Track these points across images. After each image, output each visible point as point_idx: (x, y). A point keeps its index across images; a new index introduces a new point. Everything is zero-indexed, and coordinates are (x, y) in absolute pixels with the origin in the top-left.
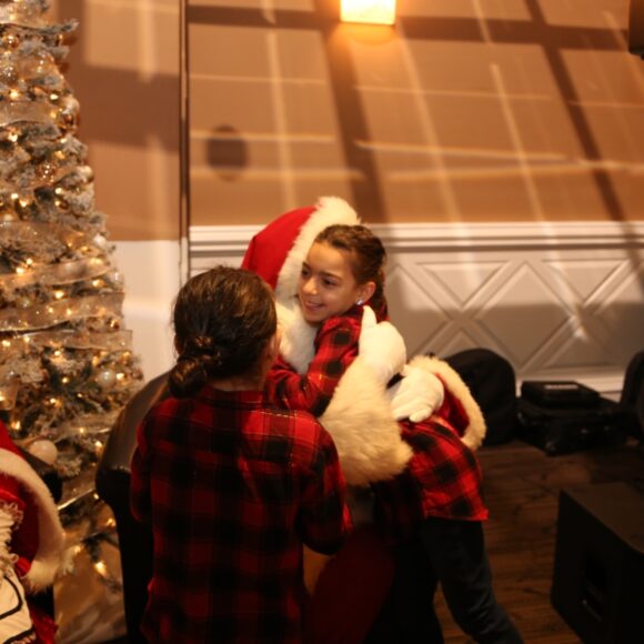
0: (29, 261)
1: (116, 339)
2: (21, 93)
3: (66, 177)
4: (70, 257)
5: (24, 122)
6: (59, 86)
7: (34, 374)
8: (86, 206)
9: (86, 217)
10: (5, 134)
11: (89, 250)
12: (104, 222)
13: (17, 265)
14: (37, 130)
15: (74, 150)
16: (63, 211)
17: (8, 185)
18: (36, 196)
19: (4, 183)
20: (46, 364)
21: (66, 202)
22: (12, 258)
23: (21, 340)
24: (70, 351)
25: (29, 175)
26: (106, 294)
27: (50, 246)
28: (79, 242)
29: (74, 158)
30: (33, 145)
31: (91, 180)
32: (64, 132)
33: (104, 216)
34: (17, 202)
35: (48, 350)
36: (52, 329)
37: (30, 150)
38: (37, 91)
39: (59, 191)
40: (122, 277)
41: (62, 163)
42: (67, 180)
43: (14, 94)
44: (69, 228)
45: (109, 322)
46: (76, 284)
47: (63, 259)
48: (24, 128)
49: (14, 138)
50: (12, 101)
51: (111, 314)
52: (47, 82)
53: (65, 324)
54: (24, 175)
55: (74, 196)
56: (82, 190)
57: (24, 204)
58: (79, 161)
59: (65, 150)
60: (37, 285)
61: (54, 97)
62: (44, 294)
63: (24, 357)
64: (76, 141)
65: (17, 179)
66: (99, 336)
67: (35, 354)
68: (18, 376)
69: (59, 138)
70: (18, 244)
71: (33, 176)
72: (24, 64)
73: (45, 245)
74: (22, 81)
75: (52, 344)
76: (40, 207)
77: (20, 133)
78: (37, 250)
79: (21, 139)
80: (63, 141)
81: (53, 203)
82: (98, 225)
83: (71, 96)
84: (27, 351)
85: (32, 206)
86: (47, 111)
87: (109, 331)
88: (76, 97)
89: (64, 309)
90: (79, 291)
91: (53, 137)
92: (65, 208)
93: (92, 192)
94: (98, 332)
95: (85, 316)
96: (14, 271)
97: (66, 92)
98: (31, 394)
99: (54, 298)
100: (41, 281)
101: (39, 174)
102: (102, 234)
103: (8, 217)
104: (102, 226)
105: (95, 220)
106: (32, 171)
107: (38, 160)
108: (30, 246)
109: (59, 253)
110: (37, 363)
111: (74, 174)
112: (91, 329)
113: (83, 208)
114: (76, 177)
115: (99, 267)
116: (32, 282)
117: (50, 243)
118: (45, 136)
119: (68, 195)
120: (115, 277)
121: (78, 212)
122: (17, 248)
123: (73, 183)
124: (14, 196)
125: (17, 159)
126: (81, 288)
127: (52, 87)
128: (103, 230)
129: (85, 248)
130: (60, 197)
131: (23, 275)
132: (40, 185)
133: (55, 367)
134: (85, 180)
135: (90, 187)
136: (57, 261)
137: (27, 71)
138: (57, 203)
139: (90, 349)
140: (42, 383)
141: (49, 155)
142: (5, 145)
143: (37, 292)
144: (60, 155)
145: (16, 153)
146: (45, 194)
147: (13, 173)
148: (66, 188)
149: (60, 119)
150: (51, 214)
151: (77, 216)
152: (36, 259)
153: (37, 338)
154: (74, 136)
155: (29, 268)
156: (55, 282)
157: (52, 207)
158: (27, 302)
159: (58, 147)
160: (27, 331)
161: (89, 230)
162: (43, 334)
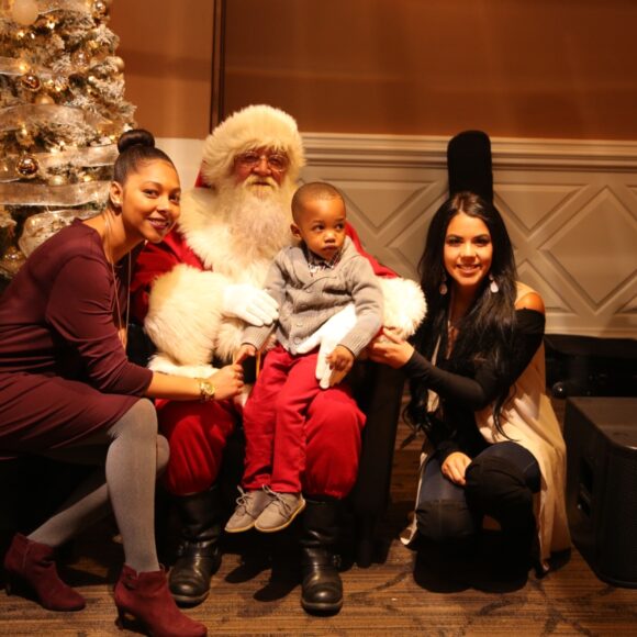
0: (62, 143)
3: (98, 66)
4: (99, 142)
5: (61, 11)
8: (117, 95)
9: (117, 106)
10: (43, 21)
12: (132, 113)
13: (51, 146)
14: (73, 19)
15: (107, 41)
16: (94, 99)
17: (47, 70)
18: (71, 83)
19: (40, 68)
21: (98, 90)
22: (46, 139)
23: (52, 215)
25: (66, 61)
27: (81, 131)
28: (108, 130)
29: (107, 48)
30: (68, 33)
31: (121, 70)
32: (98, 22)
33: (134, 107)
34: (52, 87)
36: (79, 208)
37: (65, 38)
39: (91, 79)
41: (95, 53)
42: (100, 69)
44: (99, 116)
46: (104, 168)
47: (94, 143)
48: (61, 16)
49: (52, 26)
53: (92, 204)
54: (61, 61)
55: (105, 84)
56: (113, 80)
57: (59, 90)
58: (110, 52)
59: (98, 39)
60: (70, 165)
62: (74, 174)
63: (54, 230)
64: (108, 31)
65: (55, 66)
69: (93, 28)
70: (53, 125)
71: (68, 64)
73: (77, 130)
76: (74, 92)
77: (57, 21)
78: (69, 133)
79: (58, 27)
80: (96, 30)
81: (86, 91)
82: (126, 115)
84: (56, 226)
85: (67, 92)
89: (91, 191)
90: (105, 174)
91: (89, 27)
92: (96, 96)
93: (123, 82)
96: (48, 151)
99: (82, 181)
100: (73, 163)
101: (74, 62)
102: (130, 124)
103: (45, 101)
104: (130, 116)
105: (123, 110)
106: (68, 58)
107: (72, 49)
108: (63, 130)
109: (91, 137)
111: (106, 63)
113: (113, 97)
114: (107, 67)
116: (66, 162)
117: (81, 127)
118: (81, 25)
119: (100, 83)
121: (108, 100)
122: (51, 130)
123: (104, 72)
124: (51, 81)
125: (53, 45)
126: (109, 173)
128: (132, 121)
129: (113, 137)
130: (93, 85)
131: (55, 157)
132: (74, 72)
134: (116, 70)
136: (88, 145)
138: (89, 91)
141: (83, 43)
142: (42, 32)
143: (68, 172)
144: (93, 44)
145: (53, 40)
146: (78, 81)
147: (51, 59)
148: (99, 78)
149: (95, 10)
150: (84, 101)
151: (108, 105)
152: (68, 142)
153: (66, 215)
154: (107, 26)
155: (62, 149)
156: (85, 164)
157: (84, 93)
158: (58, 180)
159: (92, 37)
160: (57, 208)
161: (118, 119)
162: (71, 211)
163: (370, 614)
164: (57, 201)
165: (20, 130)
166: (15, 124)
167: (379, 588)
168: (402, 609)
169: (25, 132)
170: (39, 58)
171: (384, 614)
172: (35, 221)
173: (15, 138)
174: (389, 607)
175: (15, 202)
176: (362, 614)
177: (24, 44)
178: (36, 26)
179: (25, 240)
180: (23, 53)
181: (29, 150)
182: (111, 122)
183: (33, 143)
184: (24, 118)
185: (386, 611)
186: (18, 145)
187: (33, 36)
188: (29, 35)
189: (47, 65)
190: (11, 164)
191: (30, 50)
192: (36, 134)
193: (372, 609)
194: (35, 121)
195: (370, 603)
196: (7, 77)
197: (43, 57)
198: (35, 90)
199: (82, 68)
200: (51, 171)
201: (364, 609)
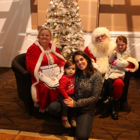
0: (70, 34)
1: (83, 48)
2: (71, 6)
3: (76, 20)
5: (71, 11)
6: (76, 5)
7: (69, 52)
9: (79, 27)
11: (80, 33)
12: (82, 28)
13: (68, 34)
14: (73, 12)
15: (78, 16)
16: (76, 26)
19: (67, 21)
20: (71, 50)
21: (76, 25)
22: (67, 33)
23: (68, 46)
24: (75, 49)
25: (71, 20)
26: (82, 40)
27: (73, 32)
28: (78, 32)
29: (78, 17)
30: (72, 15)
31: (81, 21)
32: (77, 13)
33: (82, 27)
34: (69, 24)
35: (72, 48)
36: (72, 45)
37: (71, 16)
38: (73, 6)
39: (75, 23)
40: (85, 38)
41: (76, 18)
43: (69, 7)
44: (76, 29)
45: (82, 45)
46: (77, 38)
47: (75, 34)
48: (71, 12)
49: (69, 14)
50: (69, 8)
51: (82, 43)
52: (75, 4)
53: (75, 44)
55: (78, 23)
57: (70, 25)
58: (79, 18)
60: (71, 38)
61: (75, 7)
63: (68, 49)
65: (69, 21)
66: (80, 47)
67: (70, 49)
68: (67, 52)
70: (68, 31)
72: (71, 1)
73: (73, 31)
74: (71, 4)
75: (72, 47)
76: (72, 25)
77: (70, 13)
78: (71, 32)
79: (70, 14)
80: (76, 14)
82: (81, 29)
83: (78, 7)
84: (69, 48)
86: (74, 9)
87: (82, 46)
88: (79, 7)
89: (75, 42)
90: (77, 39)
94: (80, 46)
95: (78, 43)
97: (78, 6)
98: (69, 55)
99: (73, 40)
100: (72, 37)
101: (72, 20)
102: (82, 30)
103: (67, 27)
104: (82, 29)
105: (81, 28)
106: (71, 19)
107: (72, 17)
108: (70, 32)
109: (75, 33)
110: (70, 50)
111: (78, 20)
112: (79, 46)
113: (79, 26)
115: (81, 36)
116: (70, 37)
118: (74, 13)
119: (77, 23)
120: (83, 38)
121: (78, 26)
124: (68, 23)
125: (69, 17)
126: (78, 39)
127: (75, 5)
129: (79, 33)
130: (75, 24)
131: (69, 36)
132: (72, 22)
133: (73, 51)
135: (81, 22)
136: (74, 34)
137: (72, 3)
138: (75, 25)
139: (78, 49)
140: (71, 53)
141: (74, 17)
142: (67, 15)
143: (71, 39)
144: (76, 17)
145: (69, 16)
146: (73, 23)
147: (68, 19)
148: (76, 22)
149: (76, 11)
150: (74, 26)
151: (78, 27)
152: (71, 34)
153: (70, 46)
154: (78, 13)
155: (70, 35)
156: (74, 37)
157: (74, 25)
158: (69, 40)
159: (76, 15)
160: (69, 45)
161: (80, 29)
162: (71, 46)
163: (122, 119)
164: (69, 44)
165: (63, 32)
166: (63, 31)
167: (124, 115)
168: (128, 119)
169: (64, 32)
170: (66, 19)
171: (125, 120)
172: (65, 47)
173: (62, 33)
174: (126, 118)
175: (62, 44)
176: (121, 119)
177: (64, 17)
178: (66, 14)
179: (63, 50)
180: (64, 19)
181: (65, 35)
182: (78, 30)
183: (65, 34)
184: (64, 30)
185: (125, 119)
186: (63, 34)
187: (66, 16)
188: (65, 15)
189: (68, 21)
190: (62, 37)
191: (65, 18)
192: (66, 32)
193: (123, 119)
194: (65, 30)
195: (122, 117)
196: (61, 23)
197: (67, 19)
198: (66, 25)
199: (74, 21)
200: (68, 39)
201: (121, 118)
